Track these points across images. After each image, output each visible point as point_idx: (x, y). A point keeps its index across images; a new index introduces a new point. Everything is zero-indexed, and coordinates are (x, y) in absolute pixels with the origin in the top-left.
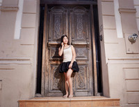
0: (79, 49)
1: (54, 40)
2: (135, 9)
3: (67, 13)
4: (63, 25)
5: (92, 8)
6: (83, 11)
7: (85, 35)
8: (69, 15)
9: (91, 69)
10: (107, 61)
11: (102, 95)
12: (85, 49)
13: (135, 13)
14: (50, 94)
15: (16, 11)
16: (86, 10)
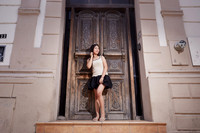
0: (112, 61)
1: (82, 51)
2: (182, 12)
3: (98, 19)
4: (93, 32)
5: (127, 12)
6: (118, 16)
7: (119, 44)
8: (100, 20)
9: (127, 86)
10: (147, 75)
11: (142, 119)
12: (119, 61)
13: (181, 15)
14: (76, 117)
15: (37, 15)
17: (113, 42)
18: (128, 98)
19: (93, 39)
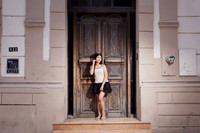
0: (112, 67)
3: (99, 23)
6: (119, 20)
9: (125, 89)
10: (141, 84)
12: (119, 66)
13: (177, 28)
14: (82, 115)
15: (42, 27)
16: (122, 19)
17: (114, 48)
18: (125, 100)
19: (95, 46)
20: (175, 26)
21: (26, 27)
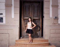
3: (31, 5)
16: (39, 4)
20: (57, 6)
21: (5, 6)
